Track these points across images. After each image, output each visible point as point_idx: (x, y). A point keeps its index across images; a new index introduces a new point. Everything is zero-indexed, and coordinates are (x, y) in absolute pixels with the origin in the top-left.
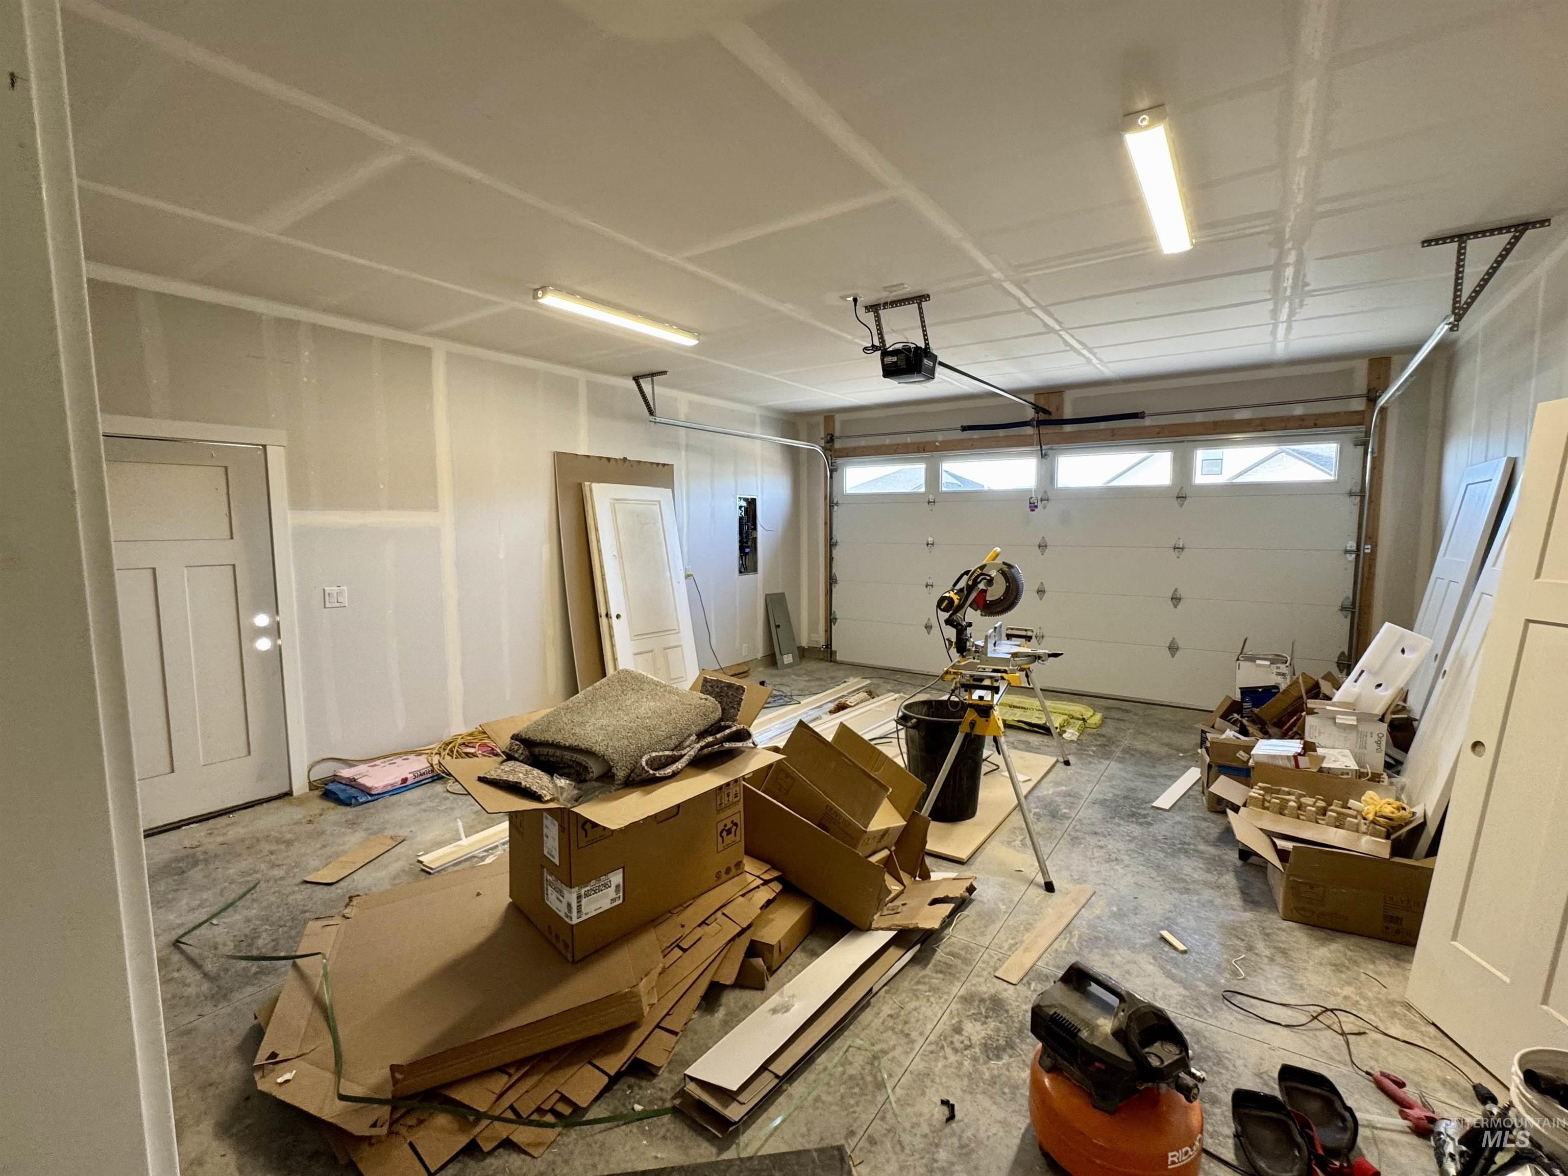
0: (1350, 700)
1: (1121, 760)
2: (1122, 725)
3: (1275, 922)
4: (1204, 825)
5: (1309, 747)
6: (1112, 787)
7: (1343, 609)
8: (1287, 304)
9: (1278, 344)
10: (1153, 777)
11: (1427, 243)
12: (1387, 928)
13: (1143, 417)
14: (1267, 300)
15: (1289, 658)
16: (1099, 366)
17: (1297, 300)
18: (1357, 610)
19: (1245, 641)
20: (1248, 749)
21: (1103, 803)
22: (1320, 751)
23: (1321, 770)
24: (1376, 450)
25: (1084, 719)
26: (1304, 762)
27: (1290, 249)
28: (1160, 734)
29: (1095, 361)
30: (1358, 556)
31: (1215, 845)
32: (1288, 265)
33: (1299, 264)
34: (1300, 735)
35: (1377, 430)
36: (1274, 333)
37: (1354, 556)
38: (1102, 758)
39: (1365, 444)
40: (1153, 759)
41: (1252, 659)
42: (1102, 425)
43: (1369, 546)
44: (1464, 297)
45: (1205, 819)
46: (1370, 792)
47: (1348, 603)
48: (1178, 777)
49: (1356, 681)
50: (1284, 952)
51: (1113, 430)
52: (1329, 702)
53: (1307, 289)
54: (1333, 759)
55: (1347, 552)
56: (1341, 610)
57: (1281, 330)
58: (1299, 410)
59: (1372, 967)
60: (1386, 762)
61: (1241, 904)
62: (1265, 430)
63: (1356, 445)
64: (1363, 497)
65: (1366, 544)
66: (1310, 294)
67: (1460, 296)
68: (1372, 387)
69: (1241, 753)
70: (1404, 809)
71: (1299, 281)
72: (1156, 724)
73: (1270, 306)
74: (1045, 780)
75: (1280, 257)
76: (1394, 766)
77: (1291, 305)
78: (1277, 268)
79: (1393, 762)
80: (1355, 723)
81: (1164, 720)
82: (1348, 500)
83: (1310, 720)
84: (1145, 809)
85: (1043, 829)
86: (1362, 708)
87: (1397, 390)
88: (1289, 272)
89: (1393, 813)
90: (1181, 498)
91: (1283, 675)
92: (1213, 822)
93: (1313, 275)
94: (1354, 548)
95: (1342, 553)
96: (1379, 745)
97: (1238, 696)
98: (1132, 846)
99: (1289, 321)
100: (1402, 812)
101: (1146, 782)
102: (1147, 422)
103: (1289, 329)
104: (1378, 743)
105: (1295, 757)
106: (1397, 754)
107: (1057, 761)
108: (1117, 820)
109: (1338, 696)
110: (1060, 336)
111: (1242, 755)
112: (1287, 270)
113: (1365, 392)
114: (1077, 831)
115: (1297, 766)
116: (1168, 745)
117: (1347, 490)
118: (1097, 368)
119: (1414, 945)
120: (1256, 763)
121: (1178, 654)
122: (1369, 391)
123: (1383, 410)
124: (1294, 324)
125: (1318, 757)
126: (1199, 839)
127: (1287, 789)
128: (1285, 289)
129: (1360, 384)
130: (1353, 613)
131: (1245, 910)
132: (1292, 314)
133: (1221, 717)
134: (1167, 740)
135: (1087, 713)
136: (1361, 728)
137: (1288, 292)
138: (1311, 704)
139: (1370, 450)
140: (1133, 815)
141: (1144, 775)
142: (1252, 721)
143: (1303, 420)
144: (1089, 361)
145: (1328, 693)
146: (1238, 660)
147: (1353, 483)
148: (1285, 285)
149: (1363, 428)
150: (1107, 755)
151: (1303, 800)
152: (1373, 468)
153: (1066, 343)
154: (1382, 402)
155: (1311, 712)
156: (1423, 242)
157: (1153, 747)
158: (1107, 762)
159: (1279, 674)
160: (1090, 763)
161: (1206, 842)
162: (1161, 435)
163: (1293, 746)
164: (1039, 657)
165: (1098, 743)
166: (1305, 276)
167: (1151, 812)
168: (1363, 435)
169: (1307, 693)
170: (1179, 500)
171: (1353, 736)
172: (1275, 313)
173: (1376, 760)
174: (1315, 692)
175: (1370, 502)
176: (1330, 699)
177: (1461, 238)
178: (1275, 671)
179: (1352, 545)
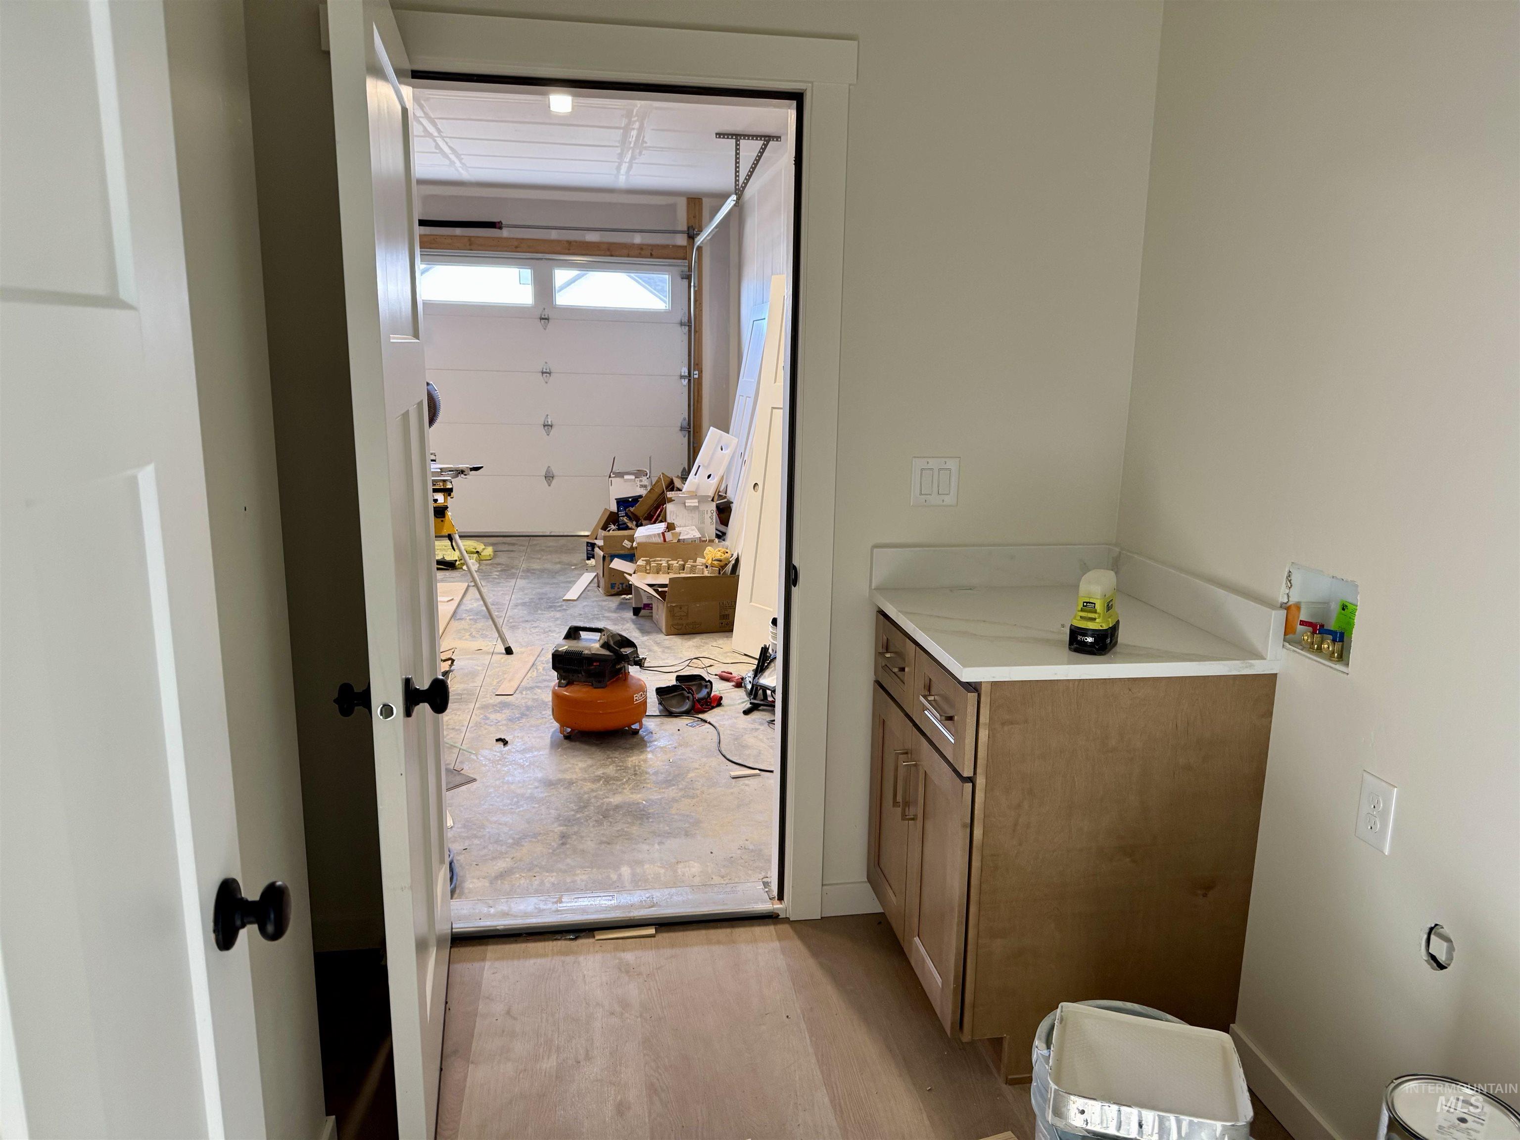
0: (693, 489)
1: (522, 578)
2: (512, 554)
3: (661, 637)
4: (604, 603)
5: (670, 527)
6: (526, 594)
7: (682, 429)
8: (631, 151)
9: (621, 177)
10: (557, 583)
11: (719, 135)
12: (722, 623)
13: (500, 228)
14: (617, 147)
15: (648, 472)
16: (460, 169)
17: (638, 151)
18: (692, 430)
19: (614, 458)
20: (631, 539)
21: (524, 604)
22: (678, 530)
23: (679, 541)
24: (696, 285)
25: (477, 552)
26: (669, 536)
27: (636, 121)
28: (549, 557)
29: (458, 164)
30: (689, 380)
31: (615, 612)
32: (634, 129)
33: (641, 129)
34: (664, 520)
35: (696, 264)
36: (618, 168)
37: (687, 381)
38: (507, 578)
39: (689, 278)
40: (553, 574)
41: (620, 475)
42: (458, 231)
43: (696, 372)
44: (741, 180)
45: (604, 601)
46: (709, 548)
47: (685, 424)
48: (575, 582)
49: (696, 475)
50: (668, 648)
51: (470, 238)
52: (680, 492)
53: (645, 145)
54: (686, 533)
55: (682, 377)
56: (681, 430)
57: (624, 167)
58: (638, 239)
59: (715, 643)
60: (716, 534)
61: (640, 634)
62: (612, 256)
63: (682, 278)
64: (690, 327)
65: (694, 370)
66: (646, 148)
67: (738, 181)
68: (690, 225)
69: (626, 541)
70: (727, 553)
71: (640, 140)
72: (544, 550)
73: (619, 150)
74: (465, 599)
75: (630, 123)
76: (721, 536)
77: (633, 153)
78: (627, 129)
79: (721, 534)
80: (697, 504)
81: (549, 547)
82: (678, 328)
83: (669, 507)
84: (558, 602)
85: (483, 626)
86: (701, 493)
87: (708, 235)
88: (634, 133)
89: (721, 556)
90: (545, 319)
91: (645, 486)
92: (611, 601)
93: (649, 137)
94: (687, 374)
95: (679, 377)
96: (712, 519)
97: (614, 508)
98: (558, 622)
99: (631, 162)
100: (726, 554)
101: (552, 587)
102: (505, 233)
103: (630, 168)
104: (711, 518)
105: (663, 534)
106: (722, 528)
107: (468, 586)
108: (540, 612)
109: (686, 487)
110: (435, 141)
111: (627, 543)
112: (633, 131)
113: (685, 229)
114: (511, 623)
115: (665, 540)
116: (559, 563)
117: (678, 320)
118: (457, 170)
119: (732, 631)
120: (638, 544)
121: (554, 482)
122: (688, 228)
123: (699, 248)
124: (634, 166)
125: (676, 533)
126: (603, 611)
127: (659, 559)
128: (631, 143)
129: (682, 222)
130: (689, 432)
131: (643, 637)
132: (633, 158)
133: (602, 529)
134: (558, 560)
135: (480, 547)
136: (701, 508)
137: (632, 145)
138: (670, 494)
139: (692, 284)
140: (551, 607)
141: (548, 584)
142: (630, 519)
143: (642, 249)
144: (452, 163)
145: (679, 487)
146: (610, 477)
147: (681, 315)
148: (630, 140)
149: (686, 262)
150: (513, 576)
151: (670, 562)
152: (695, 301)
153: (437, 146)
154: (699, 240)
155: (671, 500)
156: (717, 134)
157: (548, 566)
158: (515, 580)
159: (642, 486)
160: (499, 583)
161: (612, 612)
162: (518, 249)
163: (660, 527)
164: (462, 472)
165: (499, 569)
166: (644, 137)
167: (563, 603)
168: (686, 269)
169: (666, 489)
170: (543, 321)
171: (696, 515)
172: (621, 156)
173: (711, 530)
174: (671, 486)
175: (695, 332)
176: (681, 491)
177: (737, 137)
178: (639, 483)
179: (685, 371)
